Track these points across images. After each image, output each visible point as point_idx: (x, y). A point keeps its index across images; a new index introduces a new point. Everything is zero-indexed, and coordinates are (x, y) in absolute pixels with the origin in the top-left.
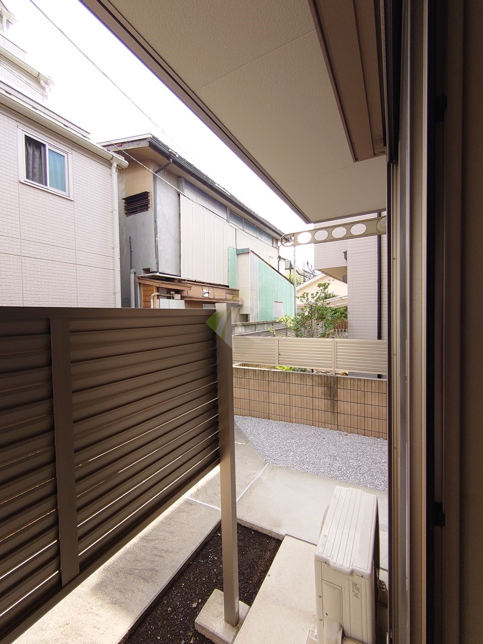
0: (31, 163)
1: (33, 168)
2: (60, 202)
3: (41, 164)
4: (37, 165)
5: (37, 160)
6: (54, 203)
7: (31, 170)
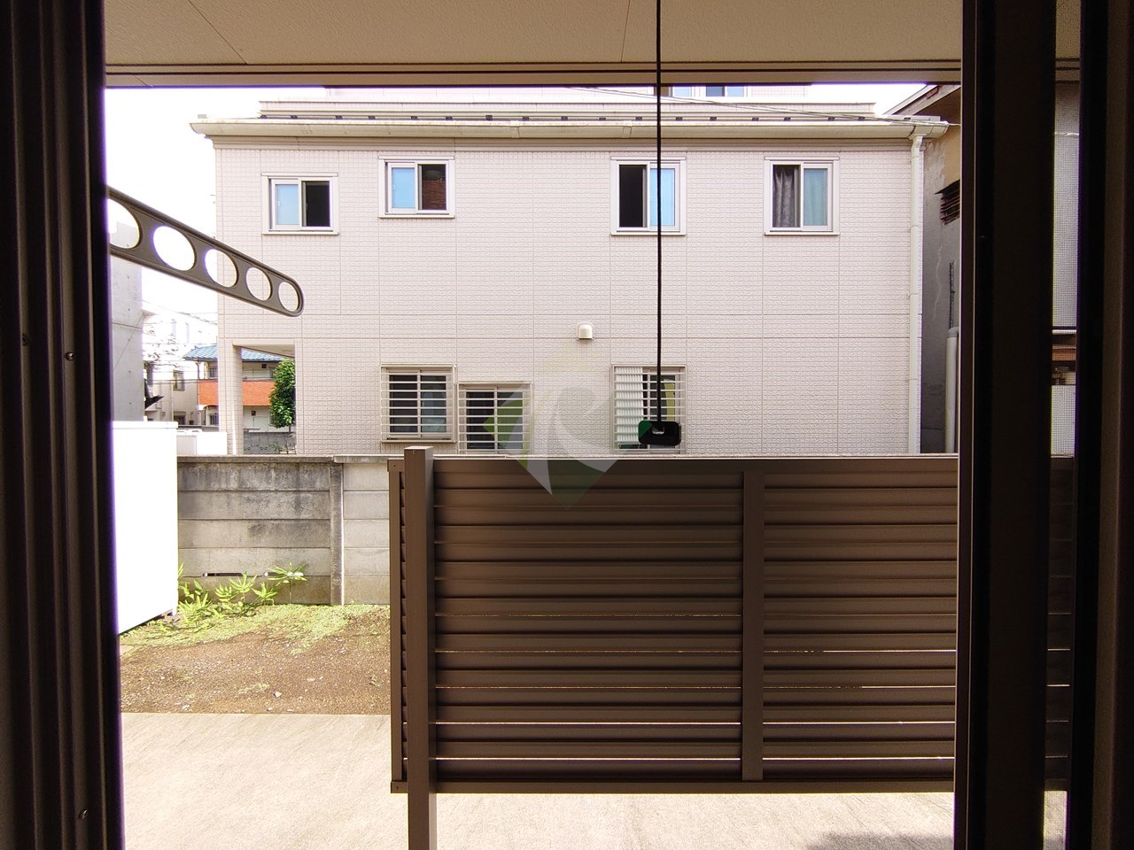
0: (780, 201)
1: (783, 206)
2: (818, 244)
3: (793, 197)
4: (787, 201)
5: (788, 193)
6: (809, 249)
7: (779, 212)
